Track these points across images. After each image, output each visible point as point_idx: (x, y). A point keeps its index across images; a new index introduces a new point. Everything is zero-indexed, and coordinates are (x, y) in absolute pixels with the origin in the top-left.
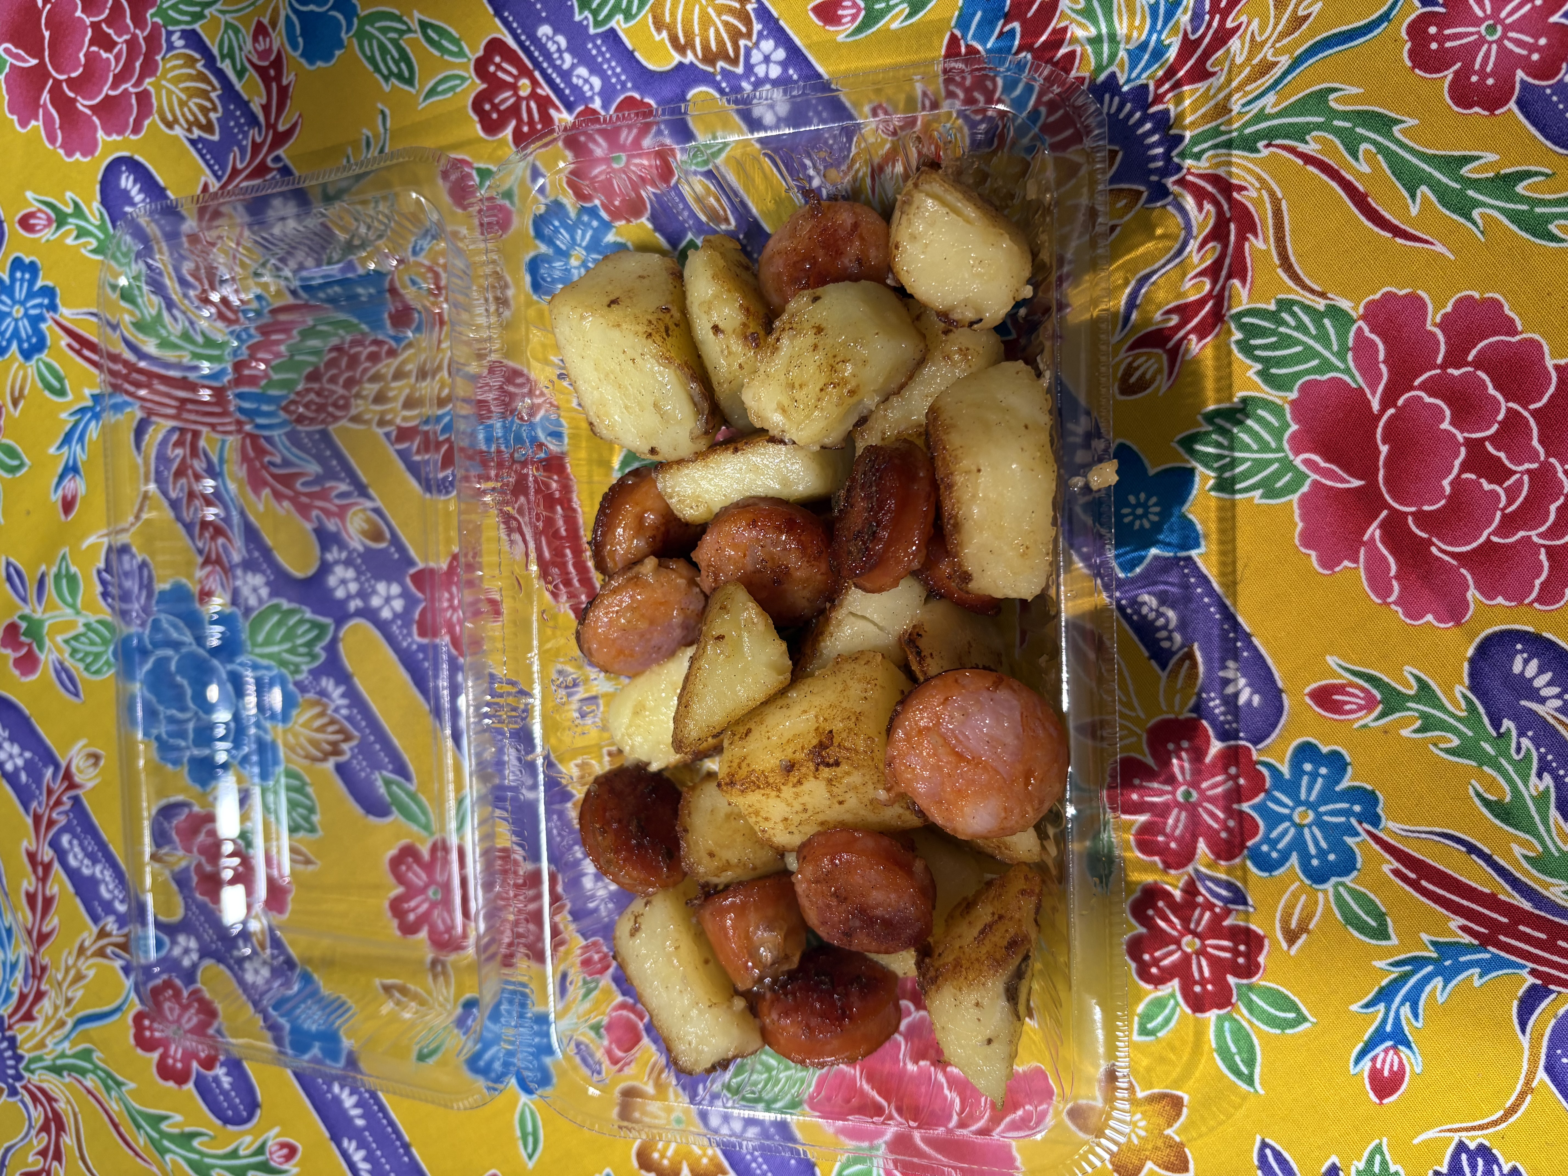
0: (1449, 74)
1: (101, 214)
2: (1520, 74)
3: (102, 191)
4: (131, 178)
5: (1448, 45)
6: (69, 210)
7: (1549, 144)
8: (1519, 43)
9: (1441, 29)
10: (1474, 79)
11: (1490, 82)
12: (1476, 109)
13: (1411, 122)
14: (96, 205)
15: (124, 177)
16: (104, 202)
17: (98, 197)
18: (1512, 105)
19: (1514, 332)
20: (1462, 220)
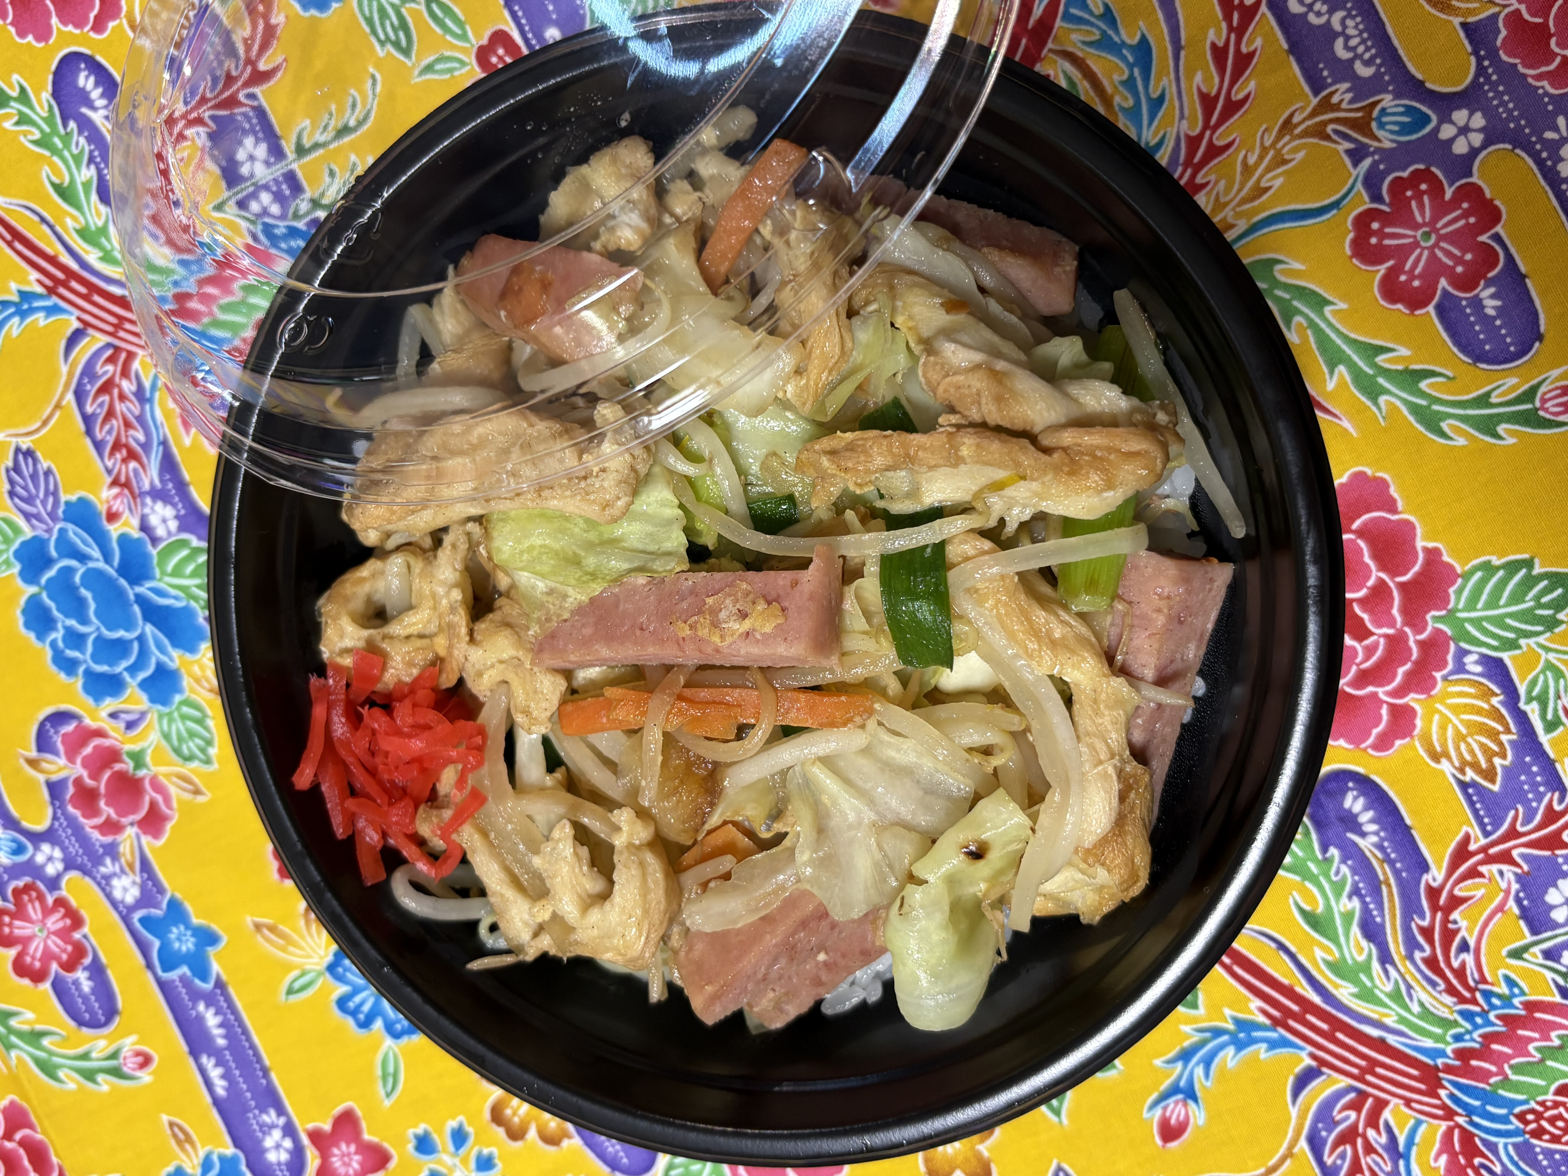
0: (1382, 269)
1: (50, 107)
2: (1443, 283)
3: (55, 83)
4: (92, 79)
5: (1387, 242)
6: (15, 93)
7: (1455, 350)
8: (1448, 253)
9: (1383, 226)
10: (1403, 278)
11: (1416, 283)
12: (1399, 306)
13: (1342, 306)
14: (46, 95)
15: (82, 76)
16: (56, 94)
17: (50, 88)
18: (1431, 309)
19: (1393, 510)
20: (1369, 403)
